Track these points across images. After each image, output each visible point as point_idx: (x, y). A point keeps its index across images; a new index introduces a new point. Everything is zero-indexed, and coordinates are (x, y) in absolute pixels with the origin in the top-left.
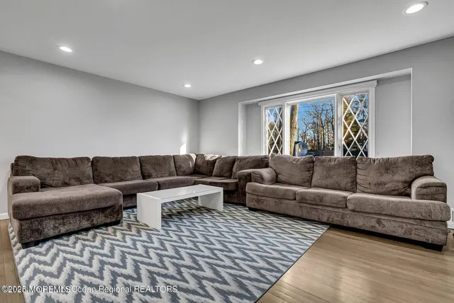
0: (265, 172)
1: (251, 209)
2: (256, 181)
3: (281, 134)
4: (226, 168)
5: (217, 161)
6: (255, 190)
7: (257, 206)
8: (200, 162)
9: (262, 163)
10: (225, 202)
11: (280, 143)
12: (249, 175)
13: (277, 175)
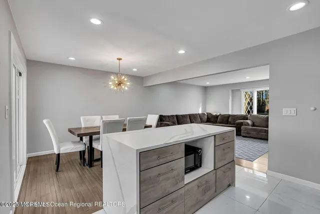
0: (249, 121)
1: (243, 137)
2: (245, 125)
3: (252, 104)
4: (226, 119)
5: (219, 116)
6: (246, 129)
7: (247, 135)
8: (210, 117)
9: (245, 118)
10: (236, 135)
11: (251, 108)
12: (242, 123)
13: (254, 123)
